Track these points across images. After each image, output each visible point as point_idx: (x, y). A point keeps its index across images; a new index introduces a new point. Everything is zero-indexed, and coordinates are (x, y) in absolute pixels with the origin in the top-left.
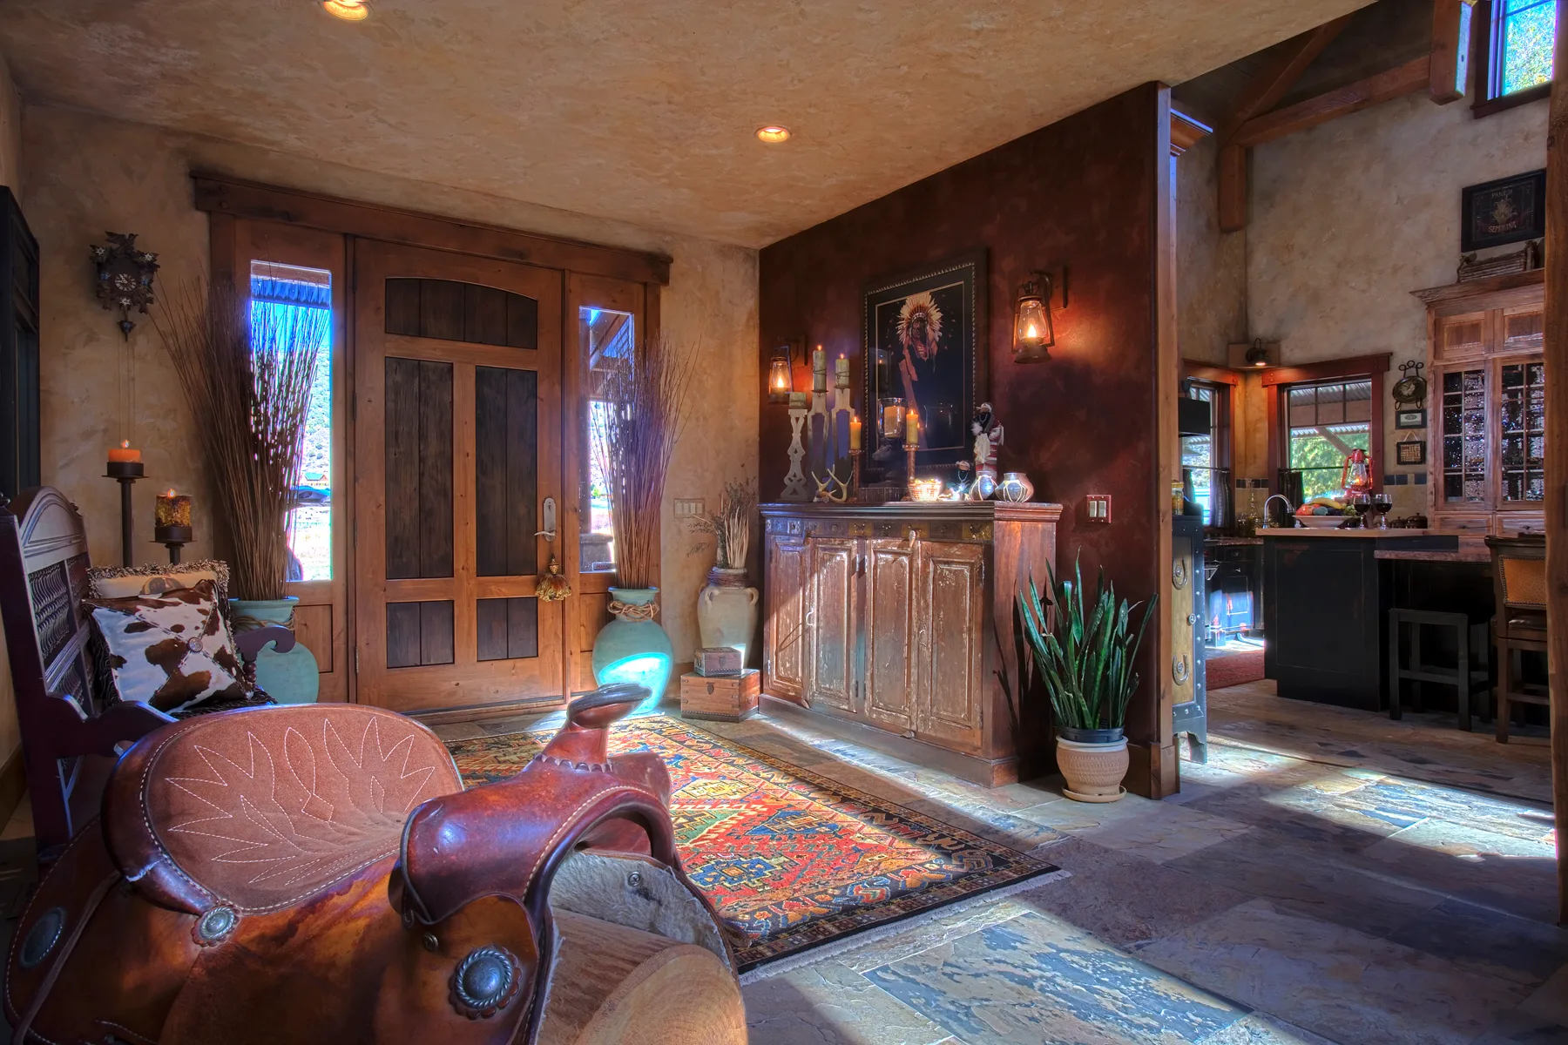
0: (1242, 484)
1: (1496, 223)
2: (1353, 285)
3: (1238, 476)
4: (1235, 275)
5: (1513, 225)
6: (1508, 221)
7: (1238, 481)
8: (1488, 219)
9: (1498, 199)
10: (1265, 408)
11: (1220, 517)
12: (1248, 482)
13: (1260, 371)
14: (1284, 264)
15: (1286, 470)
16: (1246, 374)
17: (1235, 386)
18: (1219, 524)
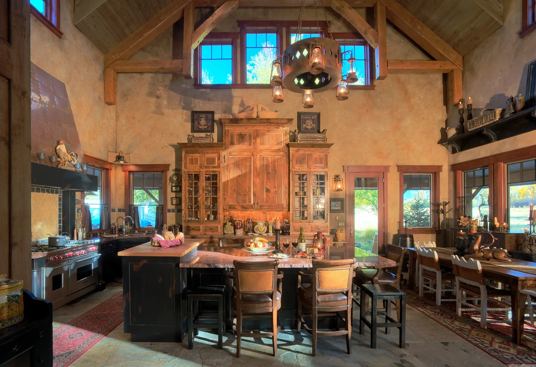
0: (114, 210)
1: (201, 125)
2: (157, 137)
3: (112, 207)
4: (111, 124)
5: (206, 127)
6: (204, 126)
7: (112, 209)
8: (199, 124)
9: (201, 117)
10: (123, 180)
11: (104, 225)
12: (117, 210)
13: (122, 165)
14: (132, 124)
15: (132, 205)
16: (116, 166)
17: (111, 170)
18: (104, 228)
